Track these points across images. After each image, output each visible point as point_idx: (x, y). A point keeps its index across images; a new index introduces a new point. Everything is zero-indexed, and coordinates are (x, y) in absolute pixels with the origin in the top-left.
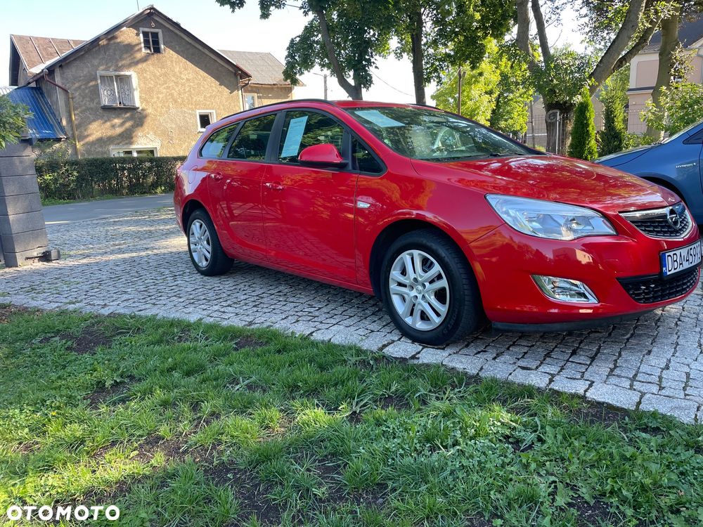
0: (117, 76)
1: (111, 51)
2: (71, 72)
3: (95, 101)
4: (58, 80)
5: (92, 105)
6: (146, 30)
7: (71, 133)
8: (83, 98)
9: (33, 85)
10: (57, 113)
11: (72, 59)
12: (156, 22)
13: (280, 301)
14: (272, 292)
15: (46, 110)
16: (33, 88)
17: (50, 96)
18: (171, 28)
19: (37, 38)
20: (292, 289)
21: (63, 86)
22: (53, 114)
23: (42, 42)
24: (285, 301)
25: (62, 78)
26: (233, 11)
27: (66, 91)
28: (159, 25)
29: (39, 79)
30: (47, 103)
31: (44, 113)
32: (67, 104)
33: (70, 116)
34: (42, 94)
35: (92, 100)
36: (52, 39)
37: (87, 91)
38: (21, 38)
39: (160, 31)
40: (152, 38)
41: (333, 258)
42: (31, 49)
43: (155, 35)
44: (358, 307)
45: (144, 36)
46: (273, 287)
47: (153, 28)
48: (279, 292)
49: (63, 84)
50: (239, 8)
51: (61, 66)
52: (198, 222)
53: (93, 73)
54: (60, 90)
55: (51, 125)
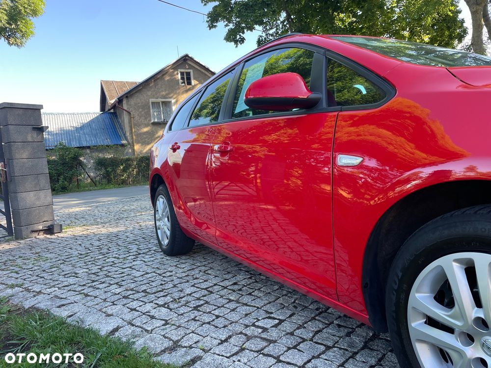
0: (163, 102)
1: (159, 86)
2: (133, 101)
3: (148, 119)
4: (125, 107)
5: (146, 122)
6: (183, 70)
7: (131, 140)
8: (140, 117)
9: (112, 111)
10: (123, 128)
11: (134, 92)
12: (189, 65)
13: (230, 301)
14: (227, 283)
15: (117, 126)
16: (111, 113)
17: (121, 118)
18: (199, 68)
19: (116, 82)
20: (251, 281)
21: (128, 110)
22: (122, 129)
23: (119, 84)
24: (237, 302)
25: (127, 104)
26: (237, 47)
27: (129, 113)
28: (191, 67)
29: (114, 107)
30: (118, 122)
31: (116, 128)
32: (130, 122)
33: (131, 130)
34: (116, 116)
35: (146, 118)
36: (126, 82)
37: (143, 113)
38: (107, 82)
39: (191, 71)
40: (186, 75)
41: (302, 246)
42: (113, 88)
43: (188, 74)
44: (339, 326)
45: (181, 75)
46: (230, 275)
47: (187, 69)
48: (235, 284)
49: (128, 108)
50: (241, 44)
51: (127, 97)
52: (161, 197)
53: (148, 101)
54: (126, 112)
55: (119, 136)
